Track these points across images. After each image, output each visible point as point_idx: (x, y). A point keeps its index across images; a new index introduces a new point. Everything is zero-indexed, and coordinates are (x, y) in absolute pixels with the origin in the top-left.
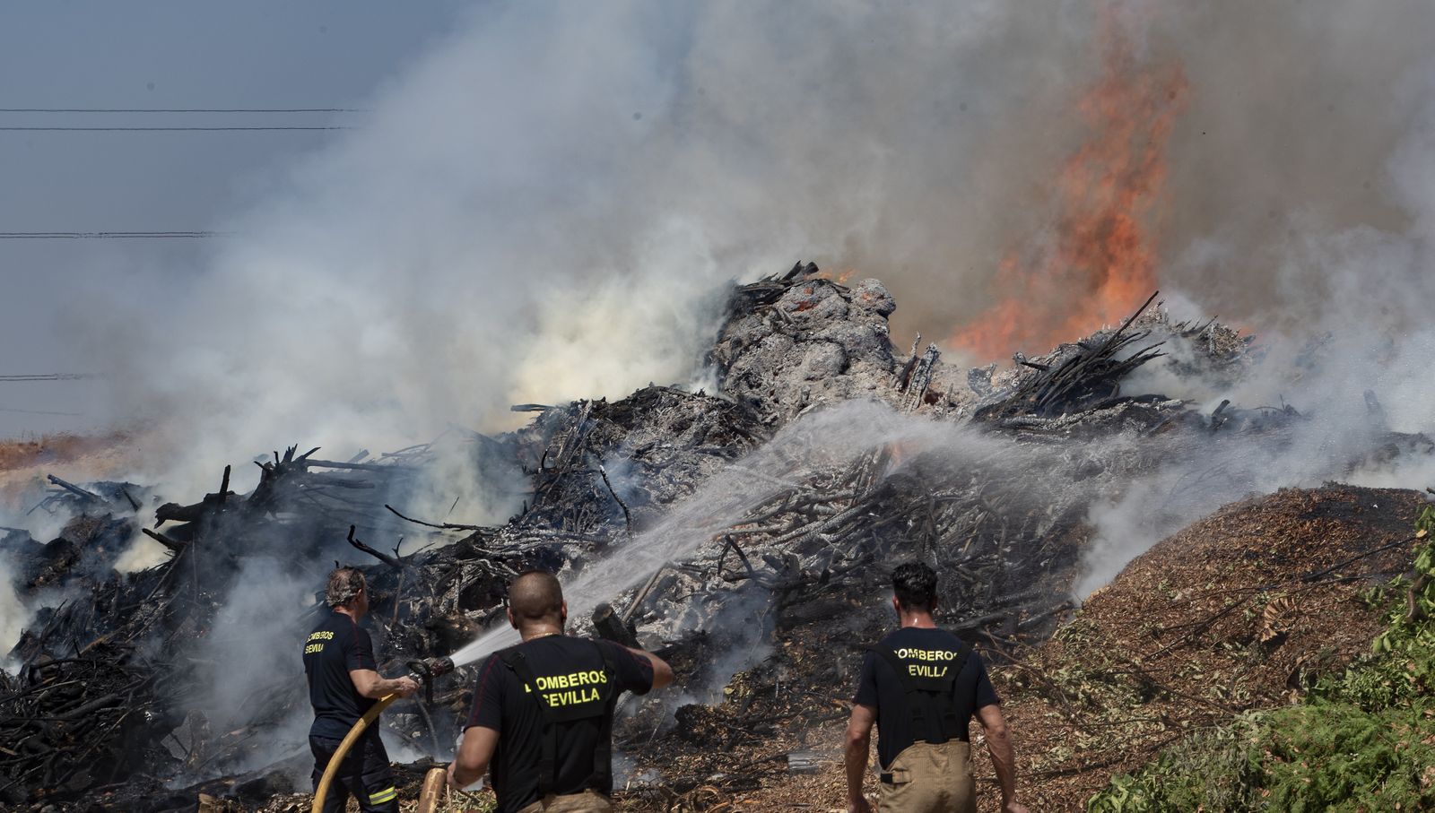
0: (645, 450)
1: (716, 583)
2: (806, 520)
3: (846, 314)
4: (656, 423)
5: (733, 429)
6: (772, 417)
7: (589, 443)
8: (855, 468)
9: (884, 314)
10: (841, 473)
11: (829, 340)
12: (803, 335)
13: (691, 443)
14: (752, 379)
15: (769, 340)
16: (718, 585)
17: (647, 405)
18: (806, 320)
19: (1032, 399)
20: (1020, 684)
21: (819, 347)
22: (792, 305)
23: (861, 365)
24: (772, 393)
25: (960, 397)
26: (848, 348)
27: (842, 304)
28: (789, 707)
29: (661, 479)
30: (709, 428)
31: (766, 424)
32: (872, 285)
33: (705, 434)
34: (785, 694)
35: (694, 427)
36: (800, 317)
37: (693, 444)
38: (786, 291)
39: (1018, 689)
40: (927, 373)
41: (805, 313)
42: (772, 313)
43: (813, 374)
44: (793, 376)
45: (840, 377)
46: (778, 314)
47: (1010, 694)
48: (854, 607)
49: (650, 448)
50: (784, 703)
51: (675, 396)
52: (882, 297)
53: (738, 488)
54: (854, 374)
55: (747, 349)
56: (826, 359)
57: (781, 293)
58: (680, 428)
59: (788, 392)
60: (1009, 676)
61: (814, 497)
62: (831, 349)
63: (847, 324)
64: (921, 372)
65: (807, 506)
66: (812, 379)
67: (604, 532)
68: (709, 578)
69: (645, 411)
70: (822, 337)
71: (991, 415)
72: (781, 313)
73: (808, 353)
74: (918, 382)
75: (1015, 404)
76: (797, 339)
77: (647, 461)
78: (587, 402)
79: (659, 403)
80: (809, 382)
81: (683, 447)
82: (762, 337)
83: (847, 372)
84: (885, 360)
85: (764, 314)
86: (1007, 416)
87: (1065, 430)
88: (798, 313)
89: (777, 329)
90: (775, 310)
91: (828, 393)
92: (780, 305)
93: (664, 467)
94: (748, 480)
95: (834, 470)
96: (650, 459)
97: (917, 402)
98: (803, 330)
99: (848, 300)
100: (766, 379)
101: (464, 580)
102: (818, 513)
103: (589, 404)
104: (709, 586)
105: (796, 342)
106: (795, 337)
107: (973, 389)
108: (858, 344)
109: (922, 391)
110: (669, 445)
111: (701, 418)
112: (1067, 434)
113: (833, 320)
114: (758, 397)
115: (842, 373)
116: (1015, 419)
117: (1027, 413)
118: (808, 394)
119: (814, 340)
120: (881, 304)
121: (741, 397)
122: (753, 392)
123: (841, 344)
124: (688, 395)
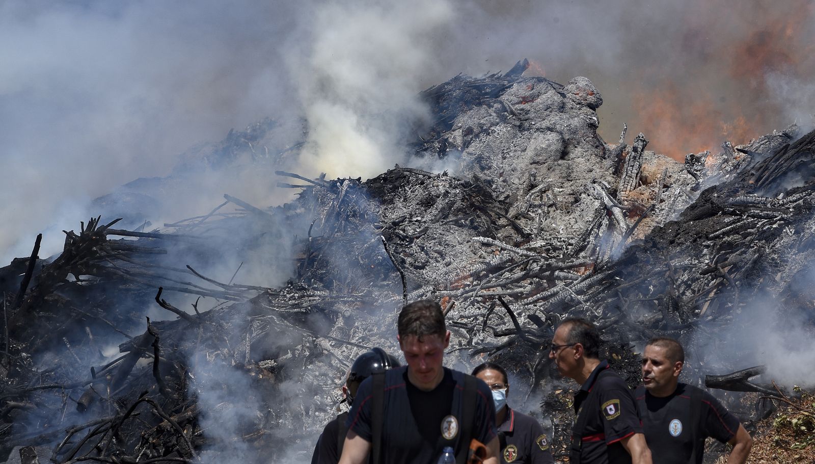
0: (399, 222)
1: (482, 338)
2: (546, 285)
3: (562, 108)
4: (405, 200)
5: (472, 205)
6: (505, 195)
7: (348, 216)
8: (584, 240)
9: (593, 107)
10: (571, 245)
11: (550, 129)
12: (526, 124)
13: (438, 217)
14: (484, 163)
15: (496, 129)
16: (482, 341)
17: (397, 184)
18: (527, 112)
19: (751, 182)
20: (803, 428)
21: (542, 135)
22: (516, 100)
23: (578, 151)
24: (501, 175)
25: (672, 180)
26: (567, 137)
27: (557, 98)
28: (565, 446)
29: (415, 248)
30: (453, 203)
31: (500, 201)
32: (582, 82)
33: (450, 208)
34: (561, 435)
35: (440, 203)
36: (522, 110)
37: (440, 218)
38: (509, 87)
39: (803, 432)
40: (639, 159)
41: (527, 106)
42: (497, 106)
43: (537, 159)
44: (520, 160)
45: (560, 162)
46: (503, 106)
47: (795, 437)
48: (615, 360)
49: (402, 221)
50: (560, 443)
51: (421, 176)
52: (592, 94)
53: (480, 257)
54: (573, 159)
55: (477, 136)
56: (549, 146)
57: (503, 89)
58: (428, 202)
59: (517, 174)
60: (794, 421)
61: (555, 264)
62: (553, 137)
63: (564, 116)
64: (635, 158)
65: (548, 273)
66: (537, 163)
67: (369, 293)
68: (475, 335)
69: (395, 189)
70: (543, 127)
71: (716, 195)
72: (506, 105)
73: (533, 140)
74: (633, 166)
75: (737, 185)
76: (521, 128)
77: (401, 232)
78: (344, 180)
79: (408, 182)
80: (533, 166)
81: (432, 220)
82: (491, 126)
83: (566, 157)
84: (597, 147)
85: (490, 106)
86: (731, 196)
87: (789, 208)
88: (522, 106)
89: (504, 120)
90: (501, 102)
91: (552, 175)
92: (505, 97)
93: (417, 238)
94: (489, 250)
95: (564, 241)
96: (404, 230)
97: (634, 184)
98: (526, 120)
99: (563, 95)
100: (496, 162)
101: (254, 335)
102: (558, 278)
103: (346, 182)
104: (475, 340)
105: (520, 131)
106: (520, 127)
107: (689, 172)
108: (574, 133)
109: (637, 174)
110: (419, 218)
111: (447, 193)
112: (791, 212)
113: (551, 112)
114: (489, 178)
115: (562, 158)
116: (738, 198)
117: (750, 193)
118: (534, 176)
119: (537, 129)
120: (591, 99)
121: (476, 178)
122: (485, 174)
123: (561, 133)
124: (432, 175)
